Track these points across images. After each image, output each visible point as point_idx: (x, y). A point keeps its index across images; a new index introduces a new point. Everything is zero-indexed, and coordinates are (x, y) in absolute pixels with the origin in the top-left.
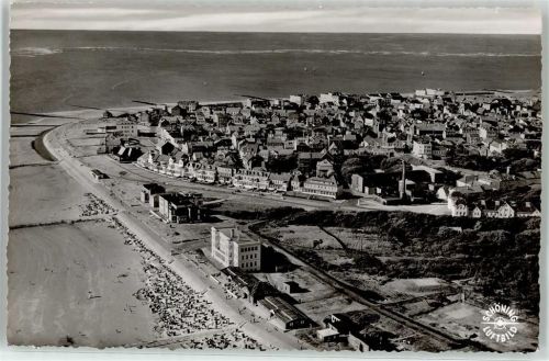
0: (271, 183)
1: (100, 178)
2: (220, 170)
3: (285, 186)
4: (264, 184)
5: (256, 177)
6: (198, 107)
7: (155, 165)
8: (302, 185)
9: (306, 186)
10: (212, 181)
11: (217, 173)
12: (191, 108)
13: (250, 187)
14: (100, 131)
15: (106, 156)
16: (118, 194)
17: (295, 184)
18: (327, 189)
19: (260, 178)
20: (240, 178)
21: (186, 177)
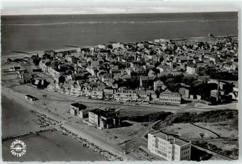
0: (139, 97)
1: (33, 100)
2: (106, 91)
3: (148, 98)
4: (135, 97)
5: (129, 94)
6: (55, 53)
7: (62, 90)
8: (158, 97)
9: (161, 97)
10: (102, 98)
11: (104, 93)
12: (52, 55)
13: (126, 100)
14: (11, 70)
15: (26, 85)
16: (52, 110)
17: (154, 96)
18: (174, 98)
19: (132, 94)
20: (119, 95)
21: (84, 96)
